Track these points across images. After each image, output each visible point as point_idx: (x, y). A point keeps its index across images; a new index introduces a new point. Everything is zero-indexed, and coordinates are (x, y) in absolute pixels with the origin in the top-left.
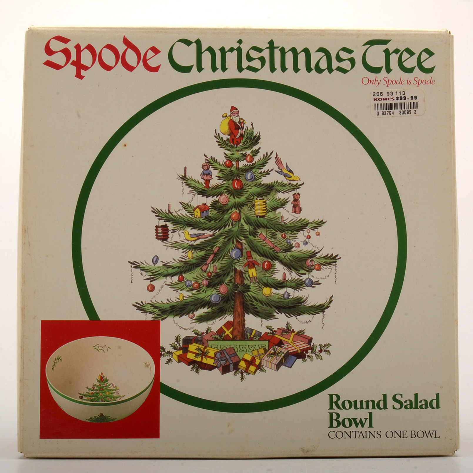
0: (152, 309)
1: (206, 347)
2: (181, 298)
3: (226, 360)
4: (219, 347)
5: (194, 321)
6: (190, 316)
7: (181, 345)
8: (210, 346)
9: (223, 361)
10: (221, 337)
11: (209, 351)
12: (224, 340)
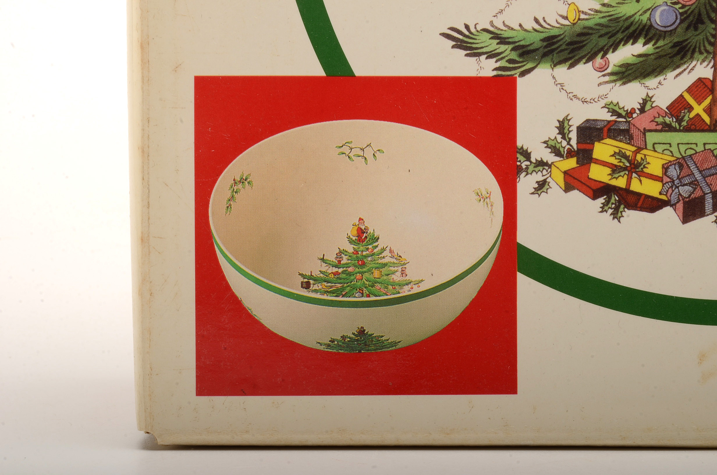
0: (493, 45)
1: (639, 150)
2: (571, 17)
3: (694, 184)
4: (674, 149)
5: (607, 78)
6: (597, 65)
7: (574, 142)
8: (650, 146)
9: (687, 188)
10: (679, 121)
11: (649, 159)
12: (688, 129)
